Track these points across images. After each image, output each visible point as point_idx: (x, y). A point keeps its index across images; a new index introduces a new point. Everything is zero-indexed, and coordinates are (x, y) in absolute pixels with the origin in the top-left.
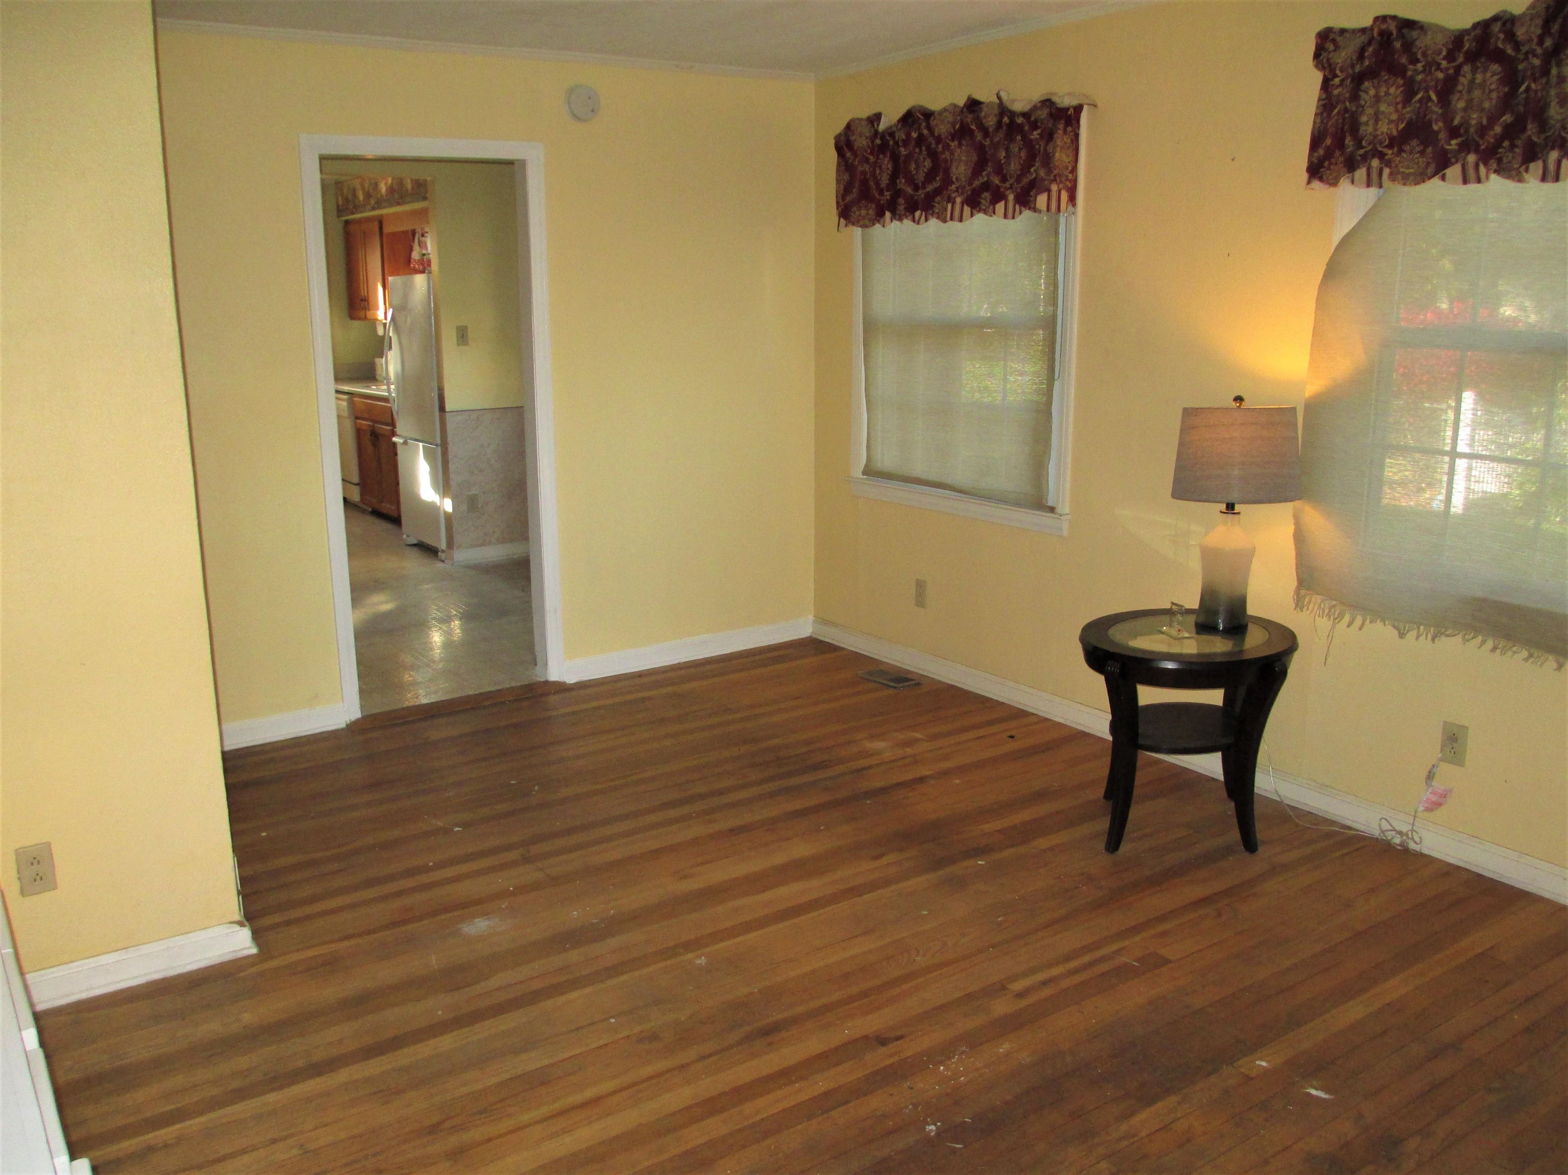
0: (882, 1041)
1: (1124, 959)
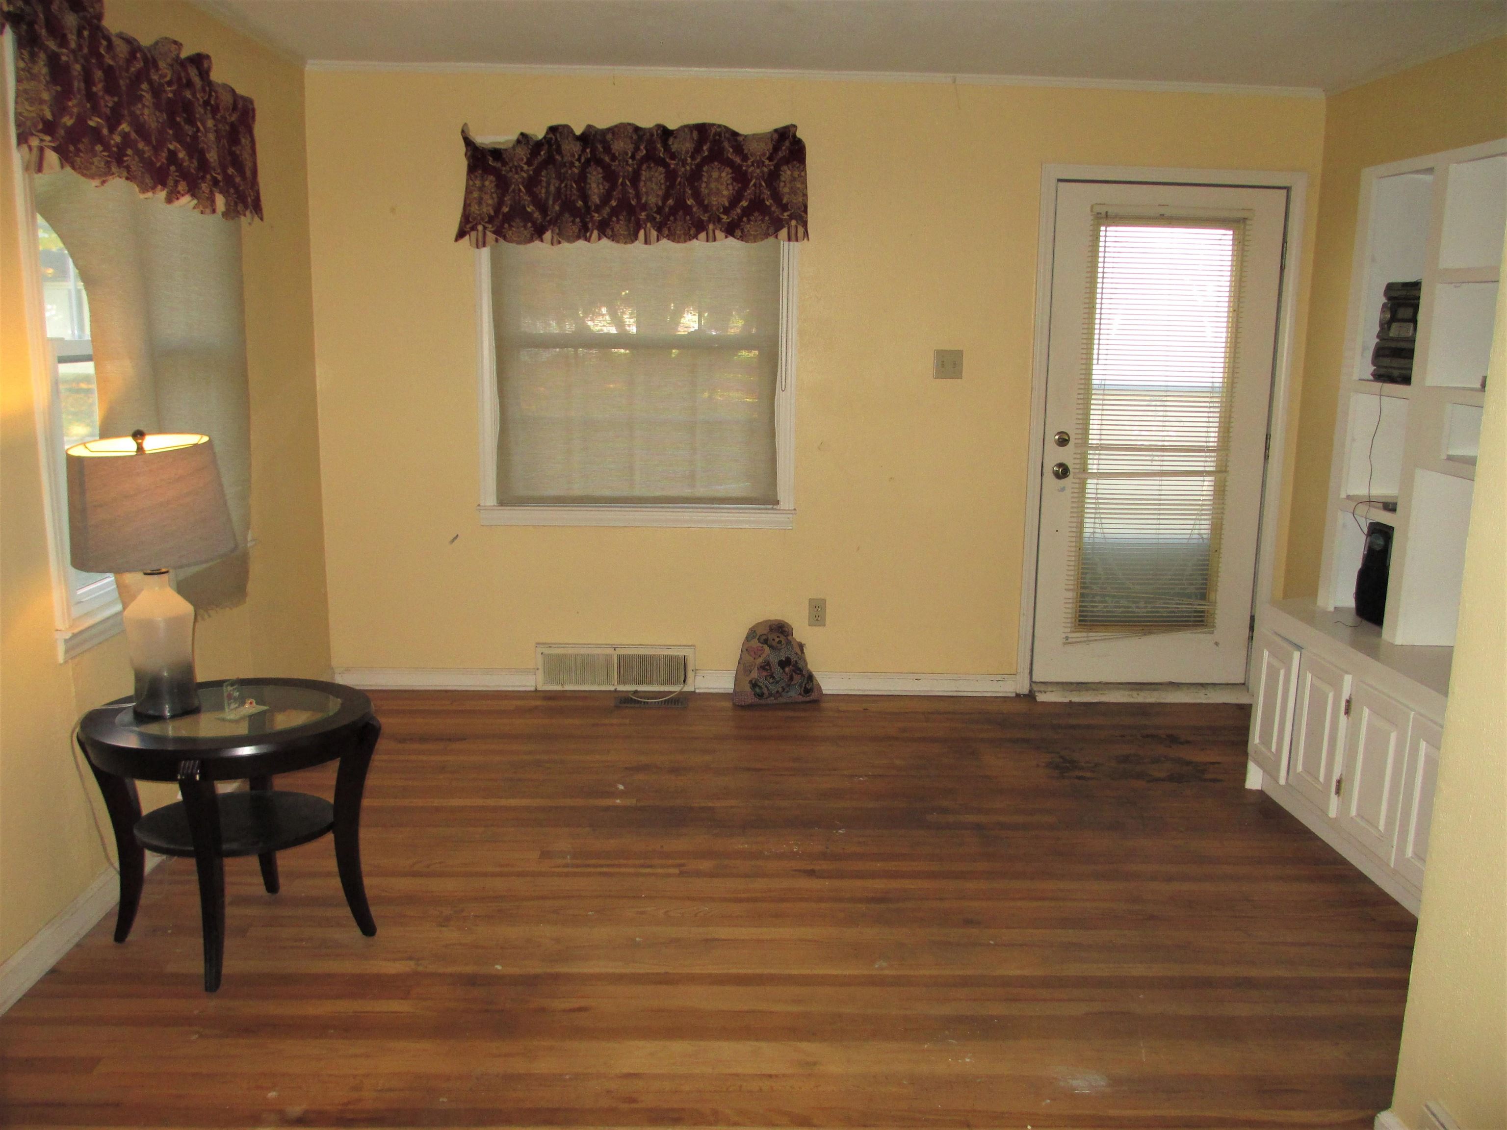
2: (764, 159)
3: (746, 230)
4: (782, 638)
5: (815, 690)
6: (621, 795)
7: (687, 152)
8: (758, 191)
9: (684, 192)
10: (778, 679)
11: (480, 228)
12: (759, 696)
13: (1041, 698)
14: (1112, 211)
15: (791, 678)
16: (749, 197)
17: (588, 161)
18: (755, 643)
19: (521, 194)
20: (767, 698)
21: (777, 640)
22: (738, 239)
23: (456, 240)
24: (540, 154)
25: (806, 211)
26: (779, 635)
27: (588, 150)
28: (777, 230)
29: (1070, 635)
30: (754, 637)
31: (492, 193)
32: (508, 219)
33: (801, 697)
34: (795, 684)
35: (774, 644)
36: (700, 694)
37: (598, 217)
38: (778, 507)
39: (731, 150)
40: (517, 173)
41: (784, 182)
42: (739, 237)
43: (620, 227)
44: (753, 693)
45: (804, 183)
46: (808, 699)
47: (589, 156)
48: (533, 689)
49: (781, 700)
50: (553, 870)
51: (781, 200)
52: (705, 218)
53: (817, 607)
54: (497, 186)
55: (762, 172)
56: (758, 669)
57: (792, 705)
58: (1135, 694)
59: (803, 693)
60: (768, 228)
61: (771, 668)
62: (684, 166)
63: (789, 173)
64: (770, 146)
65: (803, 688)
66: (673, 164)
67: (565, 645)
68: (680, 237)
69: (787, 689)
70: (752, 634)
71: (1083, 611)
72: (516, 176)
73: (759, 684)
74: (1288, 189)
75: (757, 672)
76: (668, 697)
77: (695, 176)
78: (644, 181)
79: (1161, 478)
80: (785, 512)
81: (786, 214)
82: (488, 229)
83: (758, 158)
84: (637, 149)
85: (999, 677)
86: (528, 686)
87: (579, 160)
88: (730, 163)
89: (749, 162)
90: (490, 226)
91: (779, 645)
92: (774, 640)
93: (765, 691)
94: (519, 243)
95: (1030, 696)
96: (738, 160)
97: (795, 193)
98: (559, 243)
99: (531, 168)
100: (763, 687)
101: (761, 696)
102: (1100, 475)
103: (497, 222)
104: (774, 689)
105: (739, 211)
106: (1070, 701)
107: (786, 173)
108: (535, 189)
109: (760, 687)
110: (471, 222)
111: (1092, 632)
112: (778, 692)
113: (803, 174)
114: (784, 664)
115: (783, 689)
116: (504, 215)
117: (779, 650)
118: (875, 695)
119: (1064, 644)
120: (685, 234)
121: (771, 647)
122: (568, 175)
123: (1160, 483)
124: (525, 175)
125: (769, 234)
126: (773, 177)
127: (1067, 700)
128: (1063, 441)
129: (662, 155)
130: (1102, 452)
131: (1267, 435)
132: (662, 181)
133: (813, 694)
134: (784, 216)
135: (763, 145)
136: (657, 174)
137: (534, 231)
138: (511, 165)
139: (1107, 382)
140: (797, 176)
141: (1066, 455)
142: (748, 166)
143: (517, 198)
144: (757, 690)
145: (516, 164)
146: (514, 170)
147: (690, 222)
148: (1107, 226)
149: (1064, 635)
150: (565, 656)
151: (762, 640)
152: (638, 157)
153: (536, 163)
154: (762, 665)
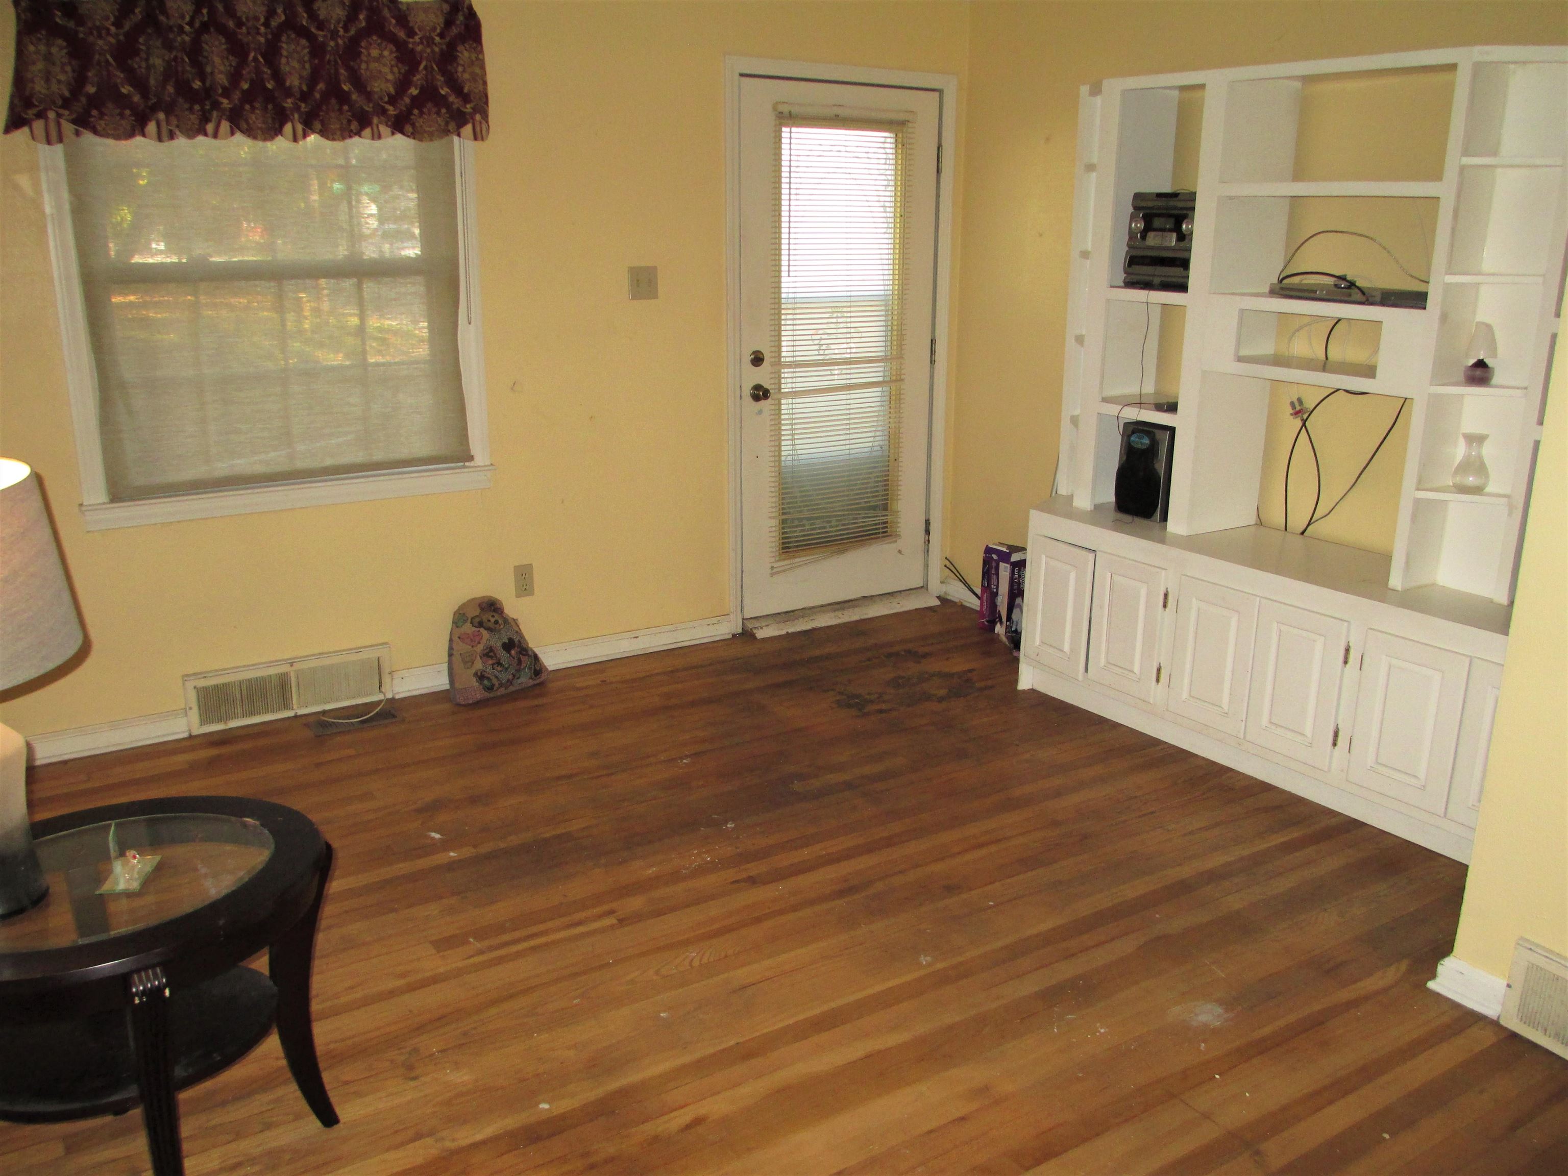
0: (752, 881)
1: (479, 945)
2: (433, 34)
3: (417, 124)
4: (497, 617)
5: (543, 670)
6: (445, 845)
7: (339, 21)
8: (430, 77)
9: (337, 73)
10: (507, 666)
11: (51, 115)
12: (488, 689)
13: (761, 634)
14: (795, 110)
15: (520, 662)
16: (419, 83)
17: (205, 27)
18: (468, 628)
19: (111, 68)
20: (497, 690)
21: (493, 620)
22: (408, 136)
23: (8, 130)
24: (134, 13)
25: (487, 103)
26: (494, 614)
27: (205, 11)
28: (461, 125)
29: (775, 565)
30: (465, 621)
31: (63, 65)
32: (95, 102)
33: (531, 681)
34: (525, 668)
35: (491, 625)
36: (403, 699)
37: (228, 104)
38: (472, 464)
39: (394, 21)
40: (100, 37)
41: (463, 66)
42: (409, 134)
43: (256, 118)
44: (481, 687)
45: (483, 67)
46: (538, 681)
47: (206, 19)
48: (186, 735)
49: (512, 689)
50: (472, 961)
51: (462, 88)
52: (368, 108)
53: (524, 575)
54: (71, 55)
55: (433, 51)
56: (481, 658)
57: (523, 693)
58: (839, 613)
59: (533, 676)
60: (447, 124)
61: (495, 654)
62: (333, 38)
63: (466, 54)
64: (441, 20)
65: (533, 671)
66: (321, 35)
67: (218, 672)
68: (334, 133)
69: (518, 675)
70: (460, 617)
71: (786, 538)
72: (100, 42)
73: (486, 675)
74: (940, 91)
75: (480, 661)
76: (375, 712)
77: (352, 51)
78: (287, 57)
79: (848, 392)
80: (479, 469)
81: (468, 106)
82: (64, 118)
83: (428, 34)
84: (271, 13)
85: (714, 620)
86: (178, 733)
87: (191, 24)
88: (392, 39)
89: (417, 38)
90: (66, 113)
91: (497, 626)
92: (489, 621)
93: (495, 681)
94: (117, 137)
95: (746, 635)
96: (402, 34)
97: (475, 80)
98: (172, 136)
99: (122, 31)
100: (493, 678)
101: (490, 689)
102: (795, 394)
103: (78, 107)
104: (504, 677)
105: (407, 100)
106: (787, 632)
107: (464, 54)
108: (130, 62)
109: (488, 679)
110: (36, 106)
111: (796, 558)
112: (508, 680)
113: (480, 57)
114: (509, 646)
115: (514, 676)
116: (89, 97)
117: (499, 630)
118: (593, 663)
119: (772, 575)
120: (342, 129)
121: (489, 629)
122: (177, 44)
123: (848, 397)
124: (113, 41)
125: (449, 131)
126: (448, 58)
127: (783, 632)
128: (757, 360)
129: (305, 23)
130: (797, 370)
131: (932, 341)
132: (306, 58)
133: (543, 675)
134: (466, 108)
135: (432, 17)
136: (299, 49)
137: (135, 121)
138: (90, 25)
139: (798, 295)
140: (474, 59)
141: (761, 375)
142: (414, 43)
143: (105, 73)
144: (486, 682)
145: (98, 23)
146: (95, 32)
147: (349, 114)
148: (790, 126)
149: (770, 565)
150: (225, 685)
151: (476, 624)
152: (274, 24)
153: (127, 26)
154: (485, 652)
